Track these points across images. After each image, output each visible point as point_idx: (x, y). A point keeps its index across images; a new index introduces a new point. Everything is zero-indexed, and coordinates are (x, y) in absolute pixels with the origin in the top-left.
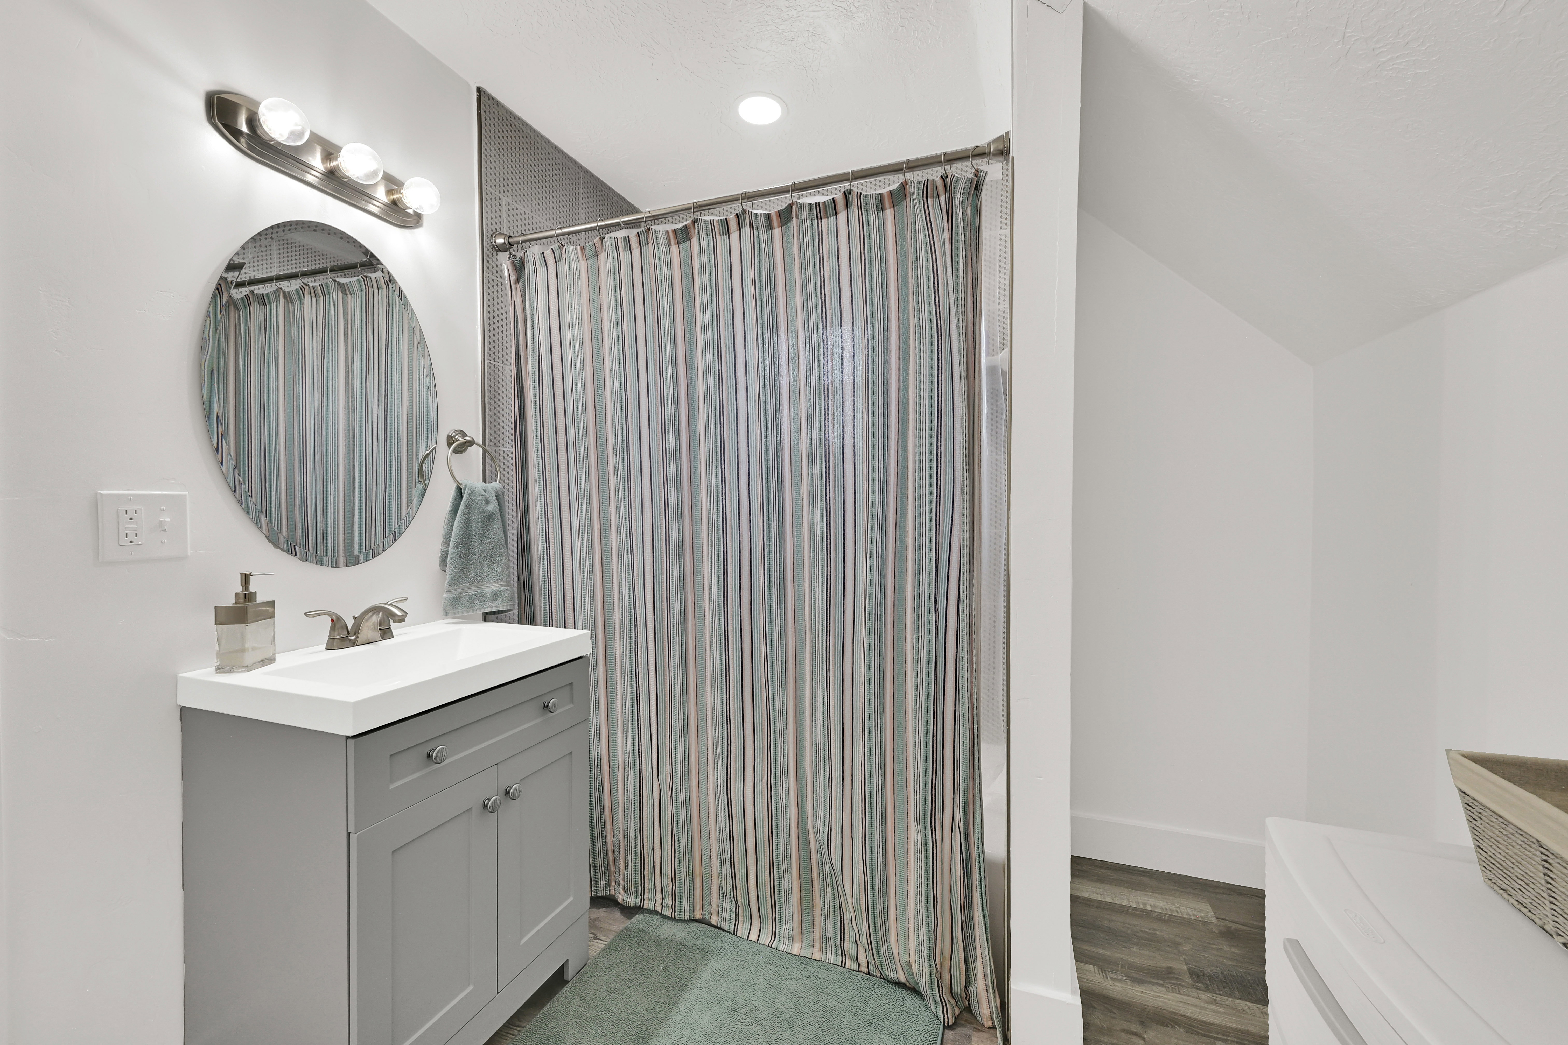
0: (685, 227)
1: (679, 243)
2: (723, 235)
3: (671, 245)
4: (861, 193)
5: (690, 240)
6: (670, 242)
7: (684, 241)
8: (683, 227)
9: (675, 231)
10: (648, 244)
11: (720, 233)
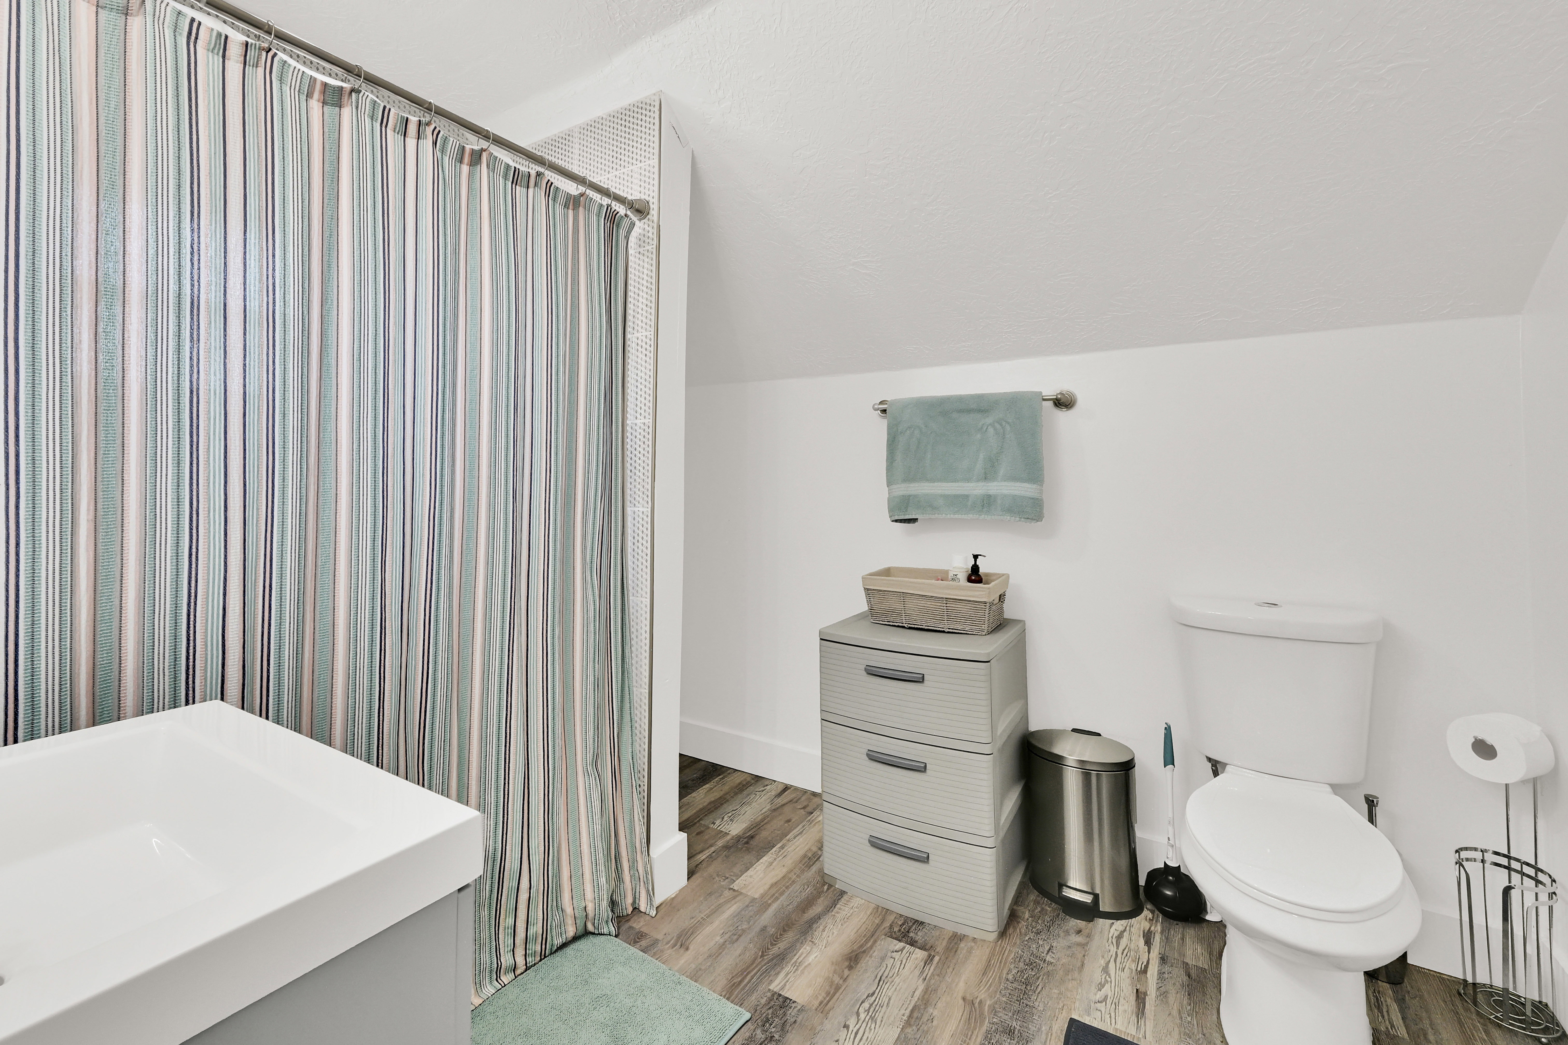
0: (341, 89)
1: (324, 103)
2: (398, 133)
3: (312, 98)
4: (552, 183)
5: (340, 107)
6: (312, 93)
7: (333, 105)
8: (338, 87)
9: (325, 85)
10: (257, 67)
11: (395, 129)
